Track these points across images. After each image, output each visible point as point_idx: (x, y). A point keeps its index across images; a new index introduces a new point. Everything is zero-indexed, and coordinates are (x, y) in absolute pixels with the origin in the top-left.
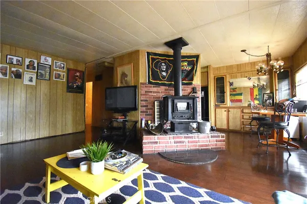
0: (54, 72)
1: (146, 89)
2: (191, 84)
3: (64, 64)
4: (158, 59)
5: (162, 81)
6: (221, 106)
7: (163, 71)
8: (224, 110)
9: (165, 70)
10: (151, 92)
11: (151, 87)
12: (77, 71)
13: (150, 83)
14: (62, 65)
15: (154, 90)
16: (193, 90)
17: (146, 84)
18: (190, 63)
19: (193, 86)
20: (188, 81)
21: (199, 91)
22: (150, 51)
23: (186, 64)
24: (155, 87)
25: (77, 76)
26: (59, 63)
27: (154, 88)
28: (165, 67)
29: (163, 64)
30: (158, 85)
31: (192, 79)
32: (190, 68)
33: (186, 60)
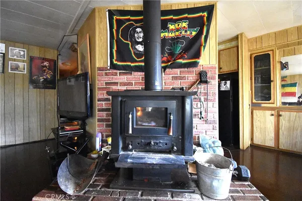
0: (10, 62)
1: (107, 79)
2: (195, 65)
3: (24, 51)
4: (129, 20)
5: (136, 62)
6: (263, 105)
7: (138, 43)
8: (269, 113)
9: (141, 40)
10: (116, 84)
11: (116, 74)
12: (45, 59)
13: (113, 66)
14: (22, 53)
15: (121, 81)
16: (201, 78)
17: (106, 69)
18: (193, 23)
19: (199, 69)
20: (189, 59)
21: (213, 78)
22: (114, 7)
23: (185, 24)
24: (124, 74)
25: (46, 66)
26: (17, 50)
27: (122, 77)
28: (142, 35)
29: (139, 30)
30: (128, 70)
31: (197, 55)
32: (194, 33)
33: (186, 18)
